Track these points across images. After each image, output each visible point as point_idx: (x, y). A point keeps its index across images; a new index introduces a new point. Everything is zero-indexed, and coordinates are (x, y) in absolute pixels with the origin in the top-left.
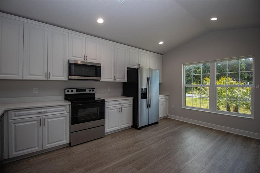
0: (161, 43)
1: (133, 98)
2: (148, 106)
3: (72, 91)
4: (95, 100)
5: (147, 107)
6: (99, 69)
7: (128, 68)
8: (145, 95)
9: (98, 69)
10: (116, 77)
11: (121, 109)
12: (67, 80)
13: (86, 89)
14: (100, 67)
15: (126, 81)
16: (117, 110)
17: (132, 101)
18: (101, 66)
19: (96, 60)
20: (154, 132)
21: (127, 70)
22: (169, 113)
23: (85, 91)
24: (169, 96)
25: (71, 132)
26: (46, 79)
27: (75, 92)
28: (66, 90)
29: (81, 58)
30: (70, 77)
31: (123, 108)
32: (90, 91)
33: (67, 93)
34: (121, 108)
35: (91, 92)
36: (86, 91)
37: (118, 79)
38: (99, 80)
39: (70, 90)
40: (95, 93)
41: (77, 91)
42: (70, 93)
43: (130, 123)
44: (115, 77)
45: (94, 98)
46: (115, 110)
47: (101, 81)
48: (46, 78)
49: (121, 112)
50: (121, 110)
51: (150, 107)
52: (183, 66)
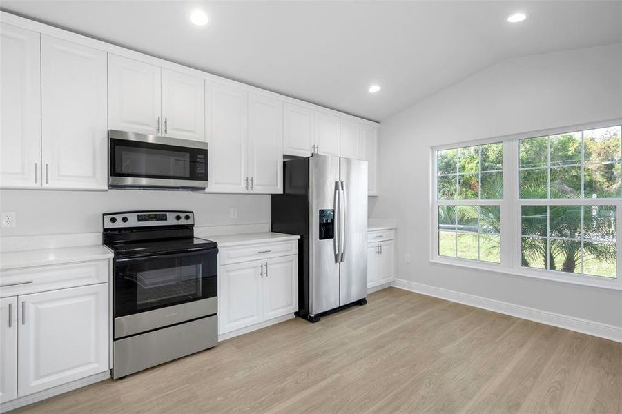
0: (374, 89)
1: (299, 237)
2: (338, 258)
3: (125, 220)
4: (195, 243)
5: (336, 261)
6: (202, 156)
7: (285, 156)
8: (327, 231)
9: (199, 156)
10: (252, 180)
11: (264, 268)
12: (105, 187)
13: (167, 213)
14: (205, 153)
16: (252, 270)
17: (296, 244)
18: (207, 150)
19: (194, 132)
20: (354, 329)
21: (284, 163)
22: (397, 276)
23: (164, 218)
24: (395, 229)
25: (114, 340)
26: (38, 185)
27: (133, 222)
28: (107, 218)
31: (270, 264)
32: (178, 218)
33: (109, 225)
34: (266, 265)
35: (183, 222)
36: (166, 219)
37: (257, 185)
38: (204, 189)
39: (119, 217)
40: (193, 225)
41: (140, 219)
42: (119, 224)
43: (291, 305)
44: (250, 181)
45: (192, 237)
46: (249, 271)
47: (207, 190)
48: (36, 182)
49: (264, 275)
50: (264, 271)
51: (342, 261)
52: (433, 152)
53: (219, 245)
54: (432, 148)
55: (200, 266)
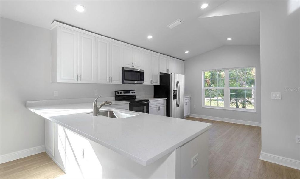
0: (187, 52)
1: (167, 99)
2: (178, 105)
3: (121, 93)
5: (177, 106)
7: (160, 73)
8: (175, 97)
12: (122, 83)
13: (130, 91)
14: (143, 73)
15: (159, 85)
16: (156, 109)
17: (165, 101)
19: (139, 66)
21: (160, 75)
22: (191, 113)
23: (129, 93)
24: (190, 97)
27: (123, 94)
28: (117, 92)
29: (130, 65)
30: (125, 81)
32: (132, 93)
33: (117, 95)
34: (159, 107)
35: (134, 94)
36: (130, 93)
37: (154, 82)
39: (119, 92)
40: (136, 95)
41: (124, 93)
42: (120, 95)
45: (135, 99)
46: (155, 109)
47: (142, 84)
50: (159, 109)
52: (203, 72)
53: (149, 100)
54: (203, 70)
55: (145, 107)
